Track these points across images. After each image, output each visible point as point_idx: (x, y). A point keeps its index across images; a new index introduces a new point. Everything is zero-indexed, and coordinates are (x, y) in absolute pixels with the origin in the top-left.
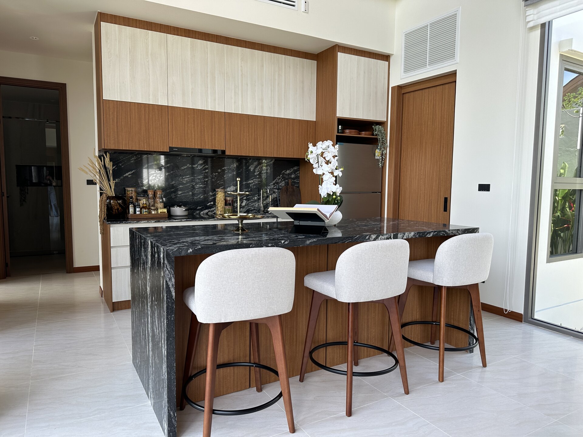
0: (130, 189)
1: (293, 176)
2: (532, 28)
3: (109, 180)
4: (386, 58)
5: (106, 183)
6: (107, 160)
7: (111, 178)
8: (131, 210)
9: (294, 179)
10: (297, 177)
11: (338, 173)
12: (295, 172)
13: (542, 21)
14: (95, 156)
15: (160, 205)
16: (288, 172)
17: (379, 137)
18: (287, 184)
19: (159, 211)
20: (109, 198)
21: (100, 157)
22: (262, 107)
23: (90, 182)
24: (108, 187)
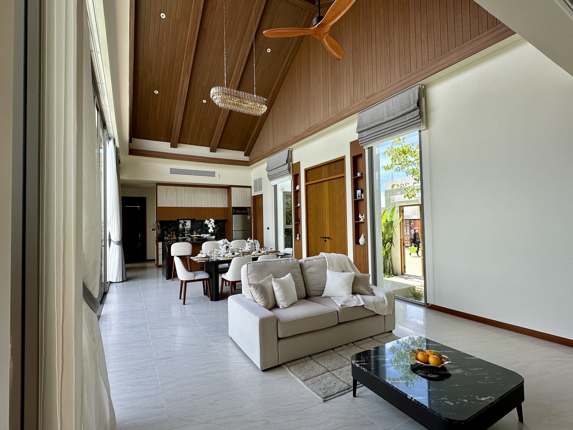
0: (165, 232)
1: (222, 225)
2: (273, 186)
3: (159, 229)
4: (250, 187)
5: (158, 230)
6: (159, 223)
7: (160, 229)
8: (165, 238)
9: (223, 226)
10: (224, 226)
11: (214, 226)
12: (223, 224)
13: (275, 184)
14: (155, 222)
15: (174, 236)
16: (220, 224)
17: (248, 212)
18: (220, 228)
19: (174, 238)
20: (158, 235)
21: (156, 222)
22: (208, 205)
23: (153, 230)
24: (159, 232)
